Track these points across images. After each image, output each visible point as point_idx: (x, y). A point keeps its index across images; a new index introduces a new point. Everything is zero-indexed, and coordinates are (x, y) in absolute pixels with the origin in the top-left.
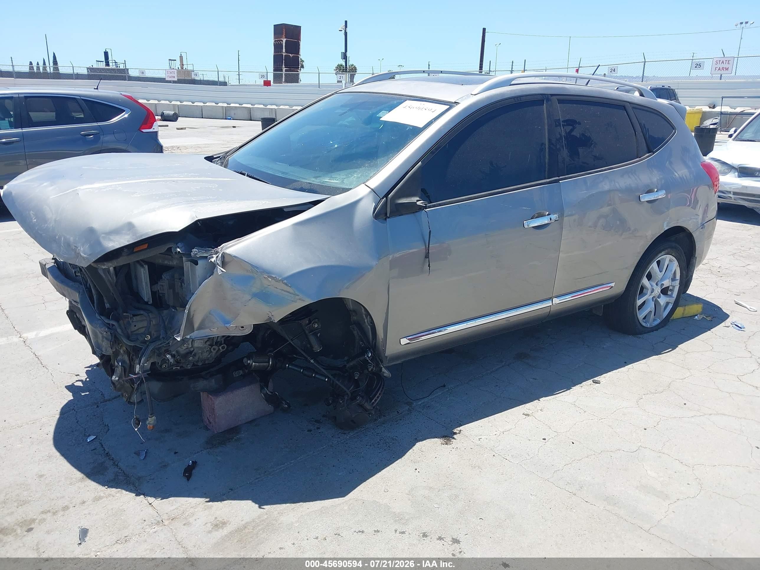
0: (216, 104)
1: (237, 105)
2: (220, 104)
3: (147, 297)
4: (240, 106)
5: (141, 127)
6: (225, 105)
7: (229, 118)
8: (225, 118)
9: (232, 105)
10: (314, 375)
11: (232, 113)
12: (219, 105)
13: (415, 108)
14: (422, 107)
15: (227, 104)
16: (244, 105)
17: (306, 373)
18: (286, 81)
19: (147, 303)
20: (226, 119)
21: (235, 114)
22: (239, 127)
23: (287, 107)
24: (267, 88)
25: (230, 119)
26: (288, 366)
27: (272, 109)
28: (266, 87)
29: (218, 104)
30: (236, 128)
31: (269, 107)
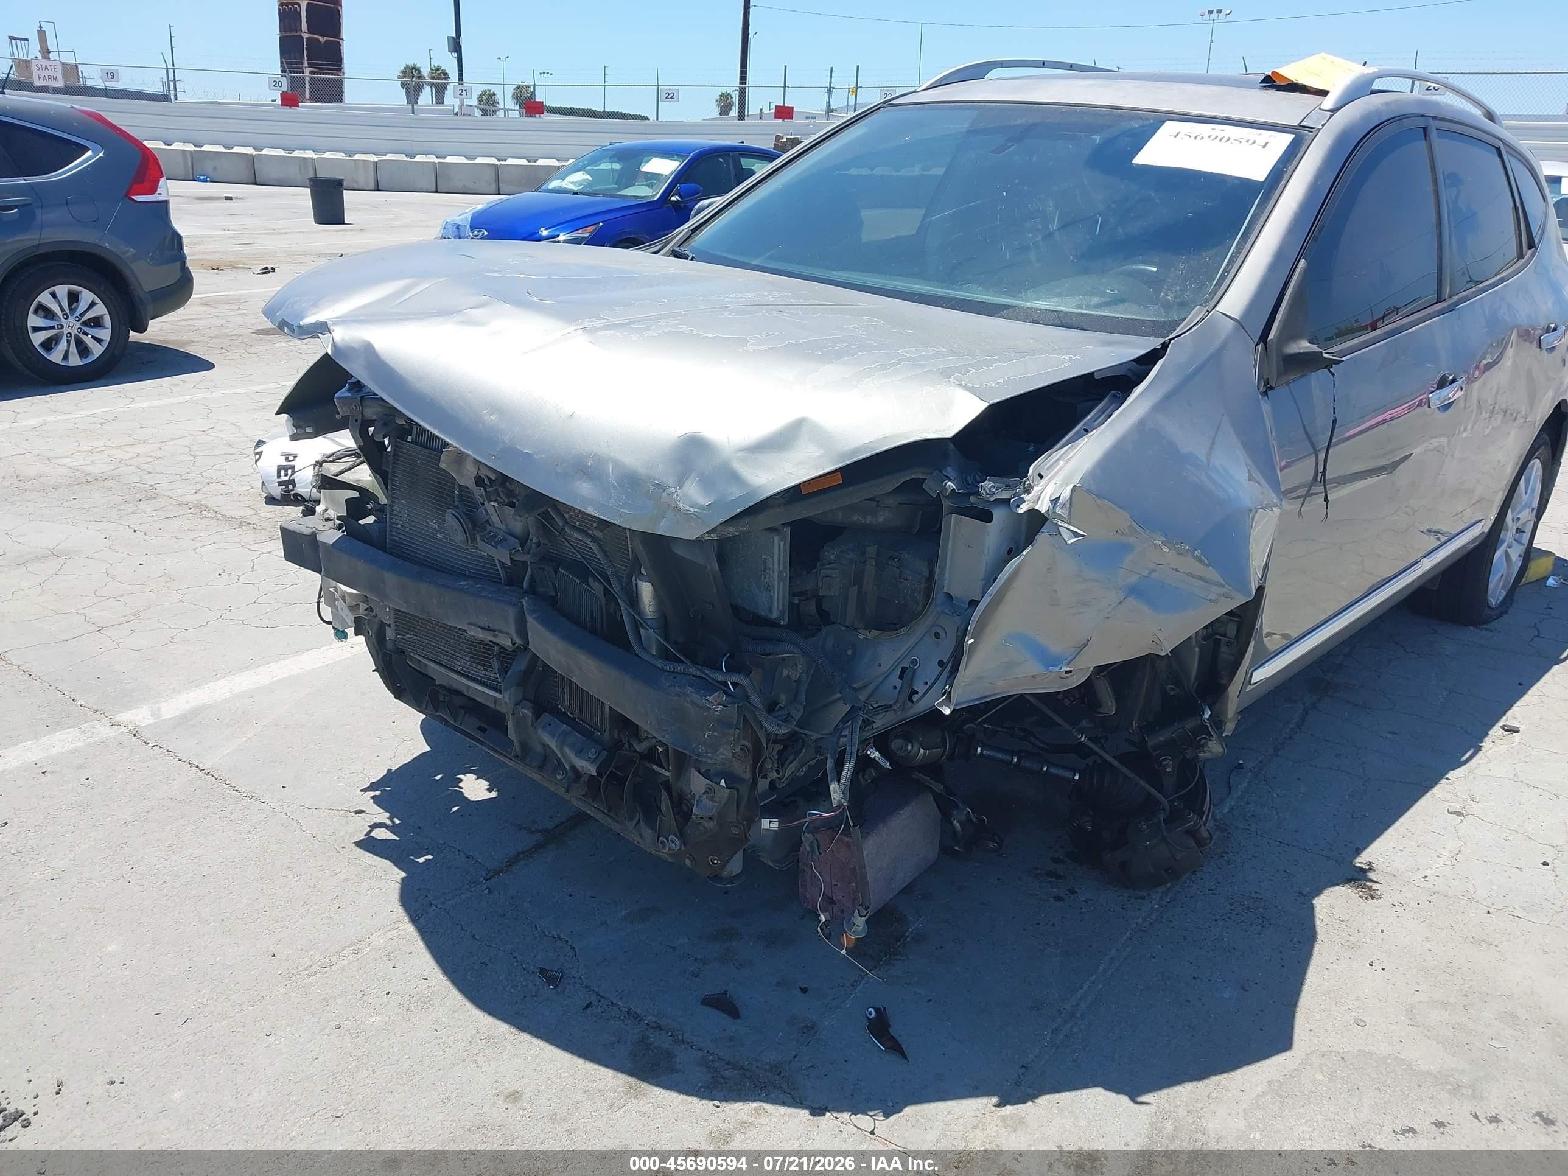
0: (165, 144)
1: (221, 149)
2: (176, 146)
3: (778, 608)
4: (228, 151)
5: (131, 188)
6: (190, 147)
7: (202, 177)
8: (191, 178)
9: (206, 148)
10: (1045, 769)
11: (209, 166)
12: (173, 147)
13: (1206, 137)
14: (1220, 135)
15: (195, 146)
16: (236, 150)
17: (1027, 764)
18: (313, 99)
19: (773, 624)
20: (195, 180)
21: (215, 169)
22: (236, 198)
23: (341, 156)
24: (290, 110)
25: (205, 181)
26: (982, 752)
27: (305, 159)
28: (287, 109)
29: (171, 145)
30: (234, 200)
31: (297, 154)
